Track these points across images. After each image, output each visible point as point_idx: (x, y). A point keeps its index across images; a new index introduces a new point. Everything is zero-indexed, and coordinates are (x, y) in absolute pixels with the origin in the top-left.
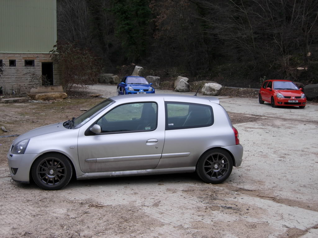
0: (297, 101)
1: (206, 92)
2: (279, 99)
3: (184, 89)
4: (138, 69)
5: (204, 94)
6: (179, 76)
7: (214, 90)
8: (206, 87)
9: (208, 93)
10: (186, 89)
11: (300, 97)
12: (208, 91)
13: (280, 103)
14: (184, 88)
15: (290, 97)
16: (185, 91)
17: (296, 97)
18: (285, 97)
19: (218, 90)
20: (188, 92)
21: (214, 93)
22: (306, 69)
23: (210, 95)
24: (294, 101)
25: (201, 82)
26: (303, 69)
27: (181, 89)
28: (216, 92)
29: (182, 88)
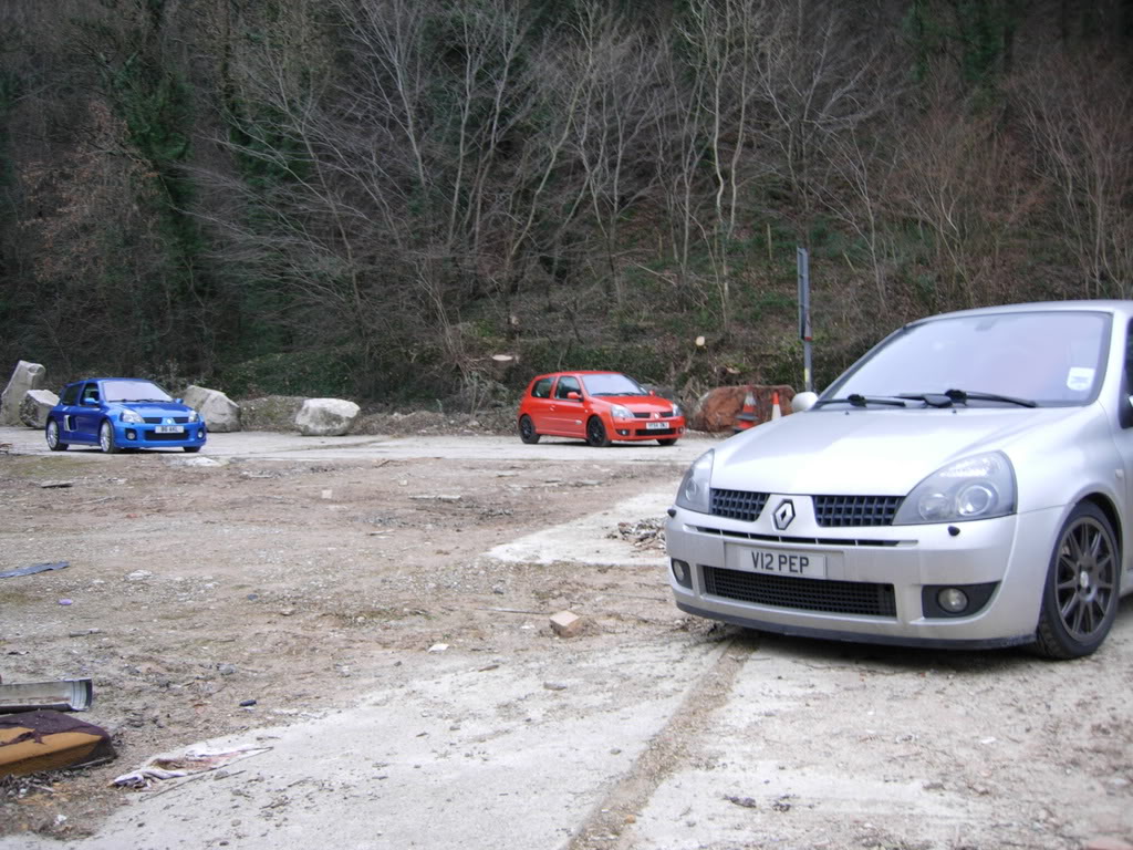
0: (667, 426)
1: (311, 426)
2: (621, 421)
3: (227, 424)
4: (31, 370)
5: (306, 433)
6: (192, 386)
7: (337, 419)
8: (310, 411)
9: (321, 428)
10: (232, 424)
11: (670, 414)
12: (317, 423)
13: (624, 433)
14: (226, 418)
15: (647, 415)
16: (229, 429)
17: (663, 415)
18: (637, 415)
19: (351, 416)
20: (239, 431)
21: (337, 427)
22: (517, 358)
23: (326, 435)
24: (659, 426)
25: (265, 400)
26: (509, 358)
27: (217, 422)
28: (345, 424)
29: (220, 420)
